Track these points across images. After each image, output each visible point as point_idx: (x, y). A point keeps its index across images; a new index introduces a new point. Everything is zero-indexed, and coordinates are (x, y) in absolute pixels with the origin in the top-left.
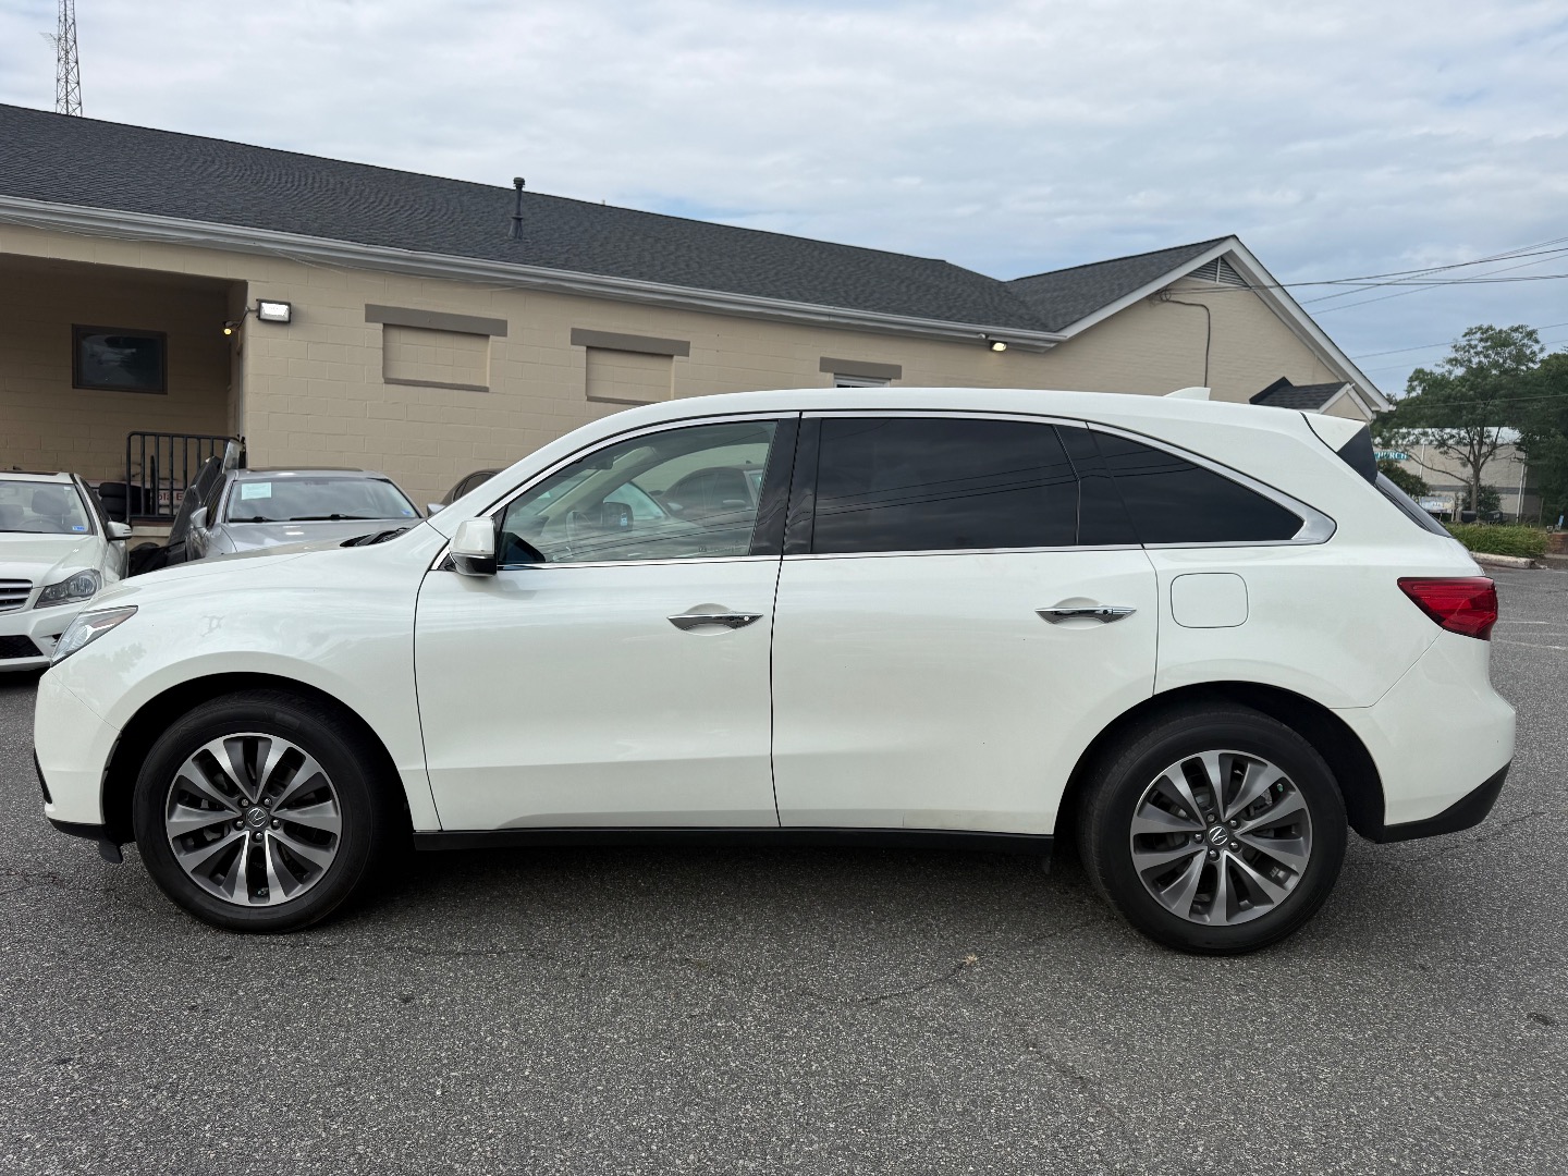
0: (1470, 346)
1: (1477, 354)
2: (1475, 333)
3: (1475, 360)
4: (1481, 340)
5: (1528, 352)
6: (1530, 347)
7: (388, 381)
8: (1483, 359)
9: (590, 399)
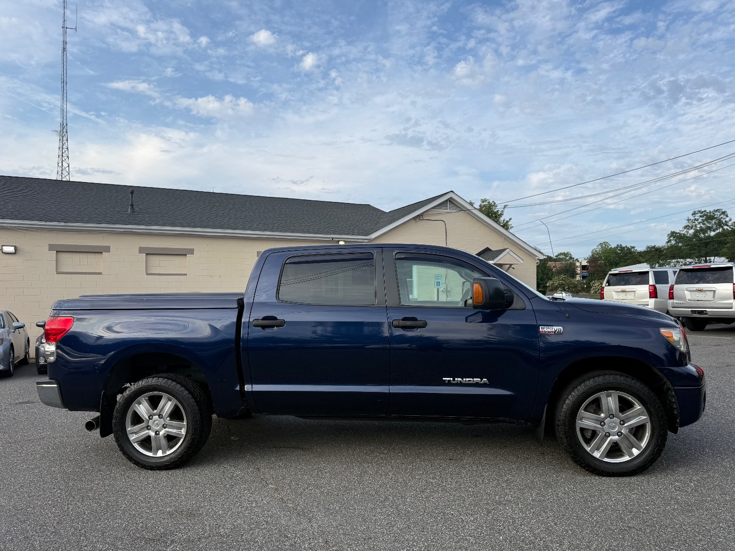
0: (695, 219)
1: (699, 223)
2: (697, 213)
3: (699, 226)
4: (701, 216)
5: (724, 221)
6: (725, 219)
7: (58, 273)
8: (702, 225)
9: (147, 274)
